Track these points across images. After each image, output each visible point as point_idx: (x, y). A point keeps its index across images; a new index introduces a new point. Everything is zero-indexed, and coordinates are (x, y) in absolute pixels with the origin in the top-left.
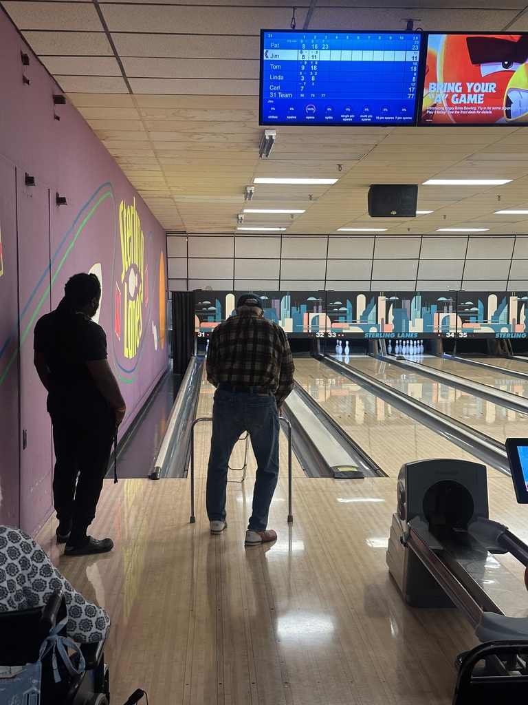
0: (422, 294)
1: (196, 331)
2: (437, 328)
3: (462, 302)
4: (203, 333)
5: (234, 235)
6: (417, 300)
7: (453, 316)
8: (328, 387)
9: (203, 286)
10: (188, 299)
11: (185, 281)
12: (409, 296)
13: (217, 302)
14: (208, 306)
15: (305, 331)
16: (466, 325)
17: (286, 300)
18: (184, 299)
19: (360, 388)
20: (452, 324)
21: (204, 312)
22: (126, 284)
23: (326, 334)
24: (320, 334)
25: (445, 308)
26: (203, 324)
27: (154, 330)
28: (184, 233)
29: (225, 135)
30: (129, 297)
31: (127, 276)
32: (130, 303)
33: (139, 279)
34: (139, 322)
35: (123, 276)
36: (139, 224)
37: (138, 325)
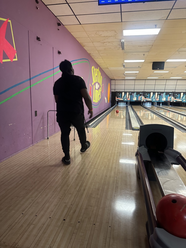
0: (166, 92)
1: (116, 100)
2: (169, 100)
3: (175, 94)
5: (125, 80)
6: (164, 94)
7: (172, 97)
8: (143, 112)
9: (118, 91)
12: (163, 93)
13: (121, 94)
14: (119, 95)
15: (139, 100)
16: (175, 99)
17: (135, 93)
19: (150, 112)
20: (172, 99)
22: (94, 86)
23: (143, 101)
24: (142, 101)
25: (171, 95)
26: (118, 98)
27: (106, 98)
28: (114, 79)
29: (112, 43)
30: (95, 89)
31: (95, 84)
32: (96, 90)
33: (100, 86)
34: (100, 96)
35: (93, 84)
36: (100, 74)
37: (99, 96)
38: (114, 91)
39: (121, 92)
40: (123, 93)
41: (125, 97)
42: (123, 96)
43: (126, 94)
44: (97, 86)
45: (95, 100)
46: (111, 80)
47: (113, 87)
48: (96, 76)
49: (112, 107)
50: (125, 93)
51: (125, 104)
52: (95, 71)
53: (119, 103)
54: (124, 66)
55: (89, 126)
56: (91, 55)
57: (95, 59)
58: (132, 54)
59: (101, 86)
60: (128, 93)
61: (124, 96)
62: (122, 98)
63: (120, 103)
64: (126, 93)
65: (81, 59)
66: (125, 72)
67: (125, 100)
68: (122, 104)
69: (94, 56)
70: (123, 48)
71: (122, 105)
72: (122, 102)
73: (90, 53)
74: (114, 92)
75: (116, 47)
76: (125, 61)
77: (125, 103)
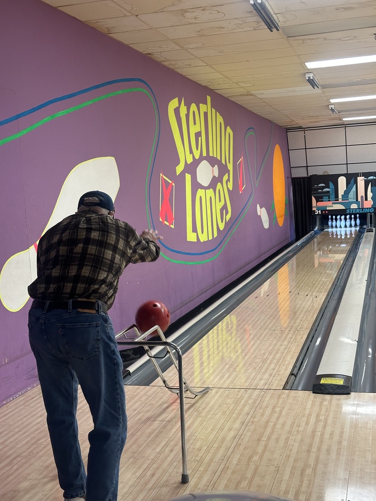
1: (314, 209)
4: (320, 211)
5: (344, 125)
9: (320, 171)
10: (306, 183)
11: (305, 168)
13: (331, 185)
14: (323, 188)
18: (302, 183)
21: (320, 193)
22: (188, 177)
26: (320, 204)
27: (262, 213)
28: (301, 128)
29: (215, 8)
30: (196, 186)
31: (191, 168)
32: (200, 193)
33: (223, 170)
34: (225, 207)
35: (180, 169)
36: (220, 119)
37: (222, 210)
38: (301, 173)
39: (334, 179)
40: (342, 181)
41: (352, 195)
42: (341, 192)
43: (356, 182)
44: (205, 173)
45: (195, 230)
46: (288, 130)
47: (297, 158)
48: (198, 135)
49: (297, 239)
50: (352, 179)
51: (358, 221)
52: (187, 116)
53: (332, 219)
54: (311, 82)
55: (129, 374)
56: (158, 57)
57: (180, 71)
58: (325, 39)
59: (230, 167)
60: (361, 181)
61: (347, 193)
62: (340, 200)
63: (336, 219)
64: (353, 181)
65: (97, 87)
66: (332, 101)
67: (354, 206)
68: (343, 226)
69: (170, 60)
70: (271, 24)
71: (342, 228)
72: (343, 217)
73: (150, 52)
74: (304, 178)
75: (241, 22)
76: (310, 65)
77: (355, 219)
